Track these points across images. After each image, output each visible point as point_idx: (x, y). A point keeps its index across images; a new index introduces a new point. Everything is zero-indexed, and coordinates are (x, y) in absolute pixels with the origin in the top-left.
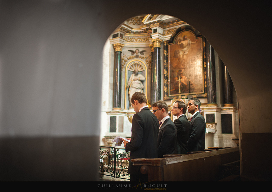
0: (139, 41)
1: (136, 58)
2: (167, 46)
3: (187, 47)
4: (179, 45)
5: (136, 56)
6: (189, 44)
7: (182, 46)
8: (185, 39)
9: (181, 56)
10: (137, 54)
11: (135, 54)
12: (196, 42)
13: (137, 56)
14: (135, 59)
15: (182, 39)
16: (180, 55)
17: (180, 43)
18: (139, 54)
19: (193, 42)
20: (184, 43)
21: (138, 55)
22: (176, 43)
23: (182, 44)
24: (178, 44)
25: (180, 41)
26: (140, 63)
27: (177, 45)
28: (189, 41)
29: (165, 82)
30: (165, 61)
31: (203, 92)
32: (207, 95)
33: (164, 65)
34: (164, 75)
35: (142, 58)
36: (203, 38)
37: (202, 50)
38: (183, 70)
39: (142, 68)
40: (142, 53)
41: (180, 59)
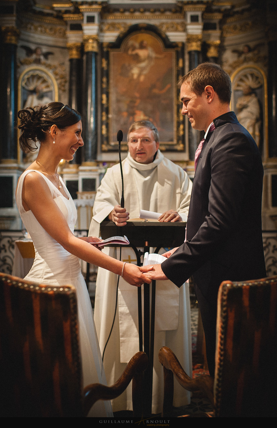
0: (41, 31)
1: (35, 65)
2: (108, 53)
3: (146, 61)
4: (132, 55)
5: (36, 60)
6: (152, 58)
7: (137, 59)
8: (142, 47)
10: (38, 57)
12: (163, 56)
13: (38, 62)
14: (34, 67)
15: (137, 45)
16: (133, 74)
17: (134, 53)
18: (42, 58)
19: (158, 56)
20: (142, 53)
21: (40, 60)
23: (137, 54)
24: (130, 52)
25: (134, 48)
26: (44, 75)
27: (128, 54)
28: (150, 53)
29: (104, 118)
30: (105, 80)
31: (175, 142)
32: (184, 147)
33: (101, 86)
34: (102, 105)
35: (49, 66)
36: (177, 52)
37: (174, 73)
38: (138, 101)
39: (48, 87)
40: (46, 55)
41: (132, 80)
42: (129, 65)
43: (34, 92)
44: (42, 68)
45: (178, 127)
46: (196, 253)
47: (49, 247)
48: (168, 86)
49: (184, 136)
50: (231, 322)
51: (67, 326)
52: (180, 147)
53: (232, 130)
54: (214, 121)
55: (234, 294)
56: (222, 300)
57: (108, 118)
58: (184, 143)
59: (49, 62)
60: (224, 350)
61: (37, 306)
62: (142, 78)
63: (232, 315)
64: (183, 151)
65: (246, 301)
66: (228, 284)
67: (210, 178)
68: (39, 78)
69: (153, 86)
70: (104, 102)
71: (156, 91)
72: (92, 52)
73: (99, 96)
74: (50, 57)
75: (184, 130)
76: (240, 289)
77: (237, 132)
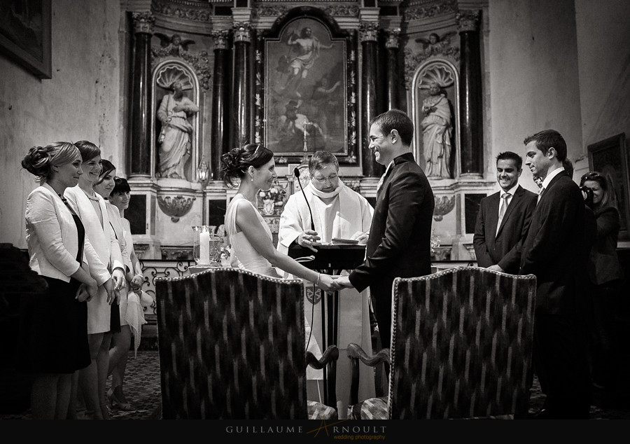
0: (180, 14)
1: (171, 57)
2: (262, 41)
3: (310, 53)
4: (292, 45)
5: (173, 50)
6: (316, 49)
7: (298, 49)
8: (305, 35)
9: (296, 72)
10: (175, 47)
11: (171, 45)
12: (331, 46)
13: (175, 53)
14: (171, 59)
15: (298, 33)
16: (294, 69)
17: (294, 43)
19: (324, 46)
20: (305, 43)
21: (178, 50)
22: (285, 40)
23: (298, 44)
24: (289, 42)
25: (295, 37)
26: (183, 69)
27: (287, 45)
28: (315, 43)
29: (258, 123)
30: (258, 76)
31: (346, 153)
32: (357, 159)
33: (255, 83)
34: (255, 106)
35: (188, 58)
36: (348, 42)
37: (345, 68)
38: (300, 102)
39: (187, 83)
40: (185, 45)
41: (292, 76)
42: (289, 58)
43: (170, 90)
44: (181, 61)
45: (350, 134)
46: (373, 266)
47: (255, 263)
48: (338, 84)
49: (357, 145)
50: (401, 304)
51: (298, 304)
52: (352, 159)
53: (408, 170)
54: (395, 159)
55: (403, 286)
56: (395, 290)
57: (262, 123)
58: (357, 154)
59: (189, 53)
60: (397, 326)
61: (279, 291)
62: (305, 74)
63: (401, 299)
64: (355, 164)
65: (410, 291)
66: (398, 279)
67: (388, 208)
68: (176, 72)
69: (319, 84)
70: (258, 103)
71: (321, 90)
72: (243, 42)
73: (251, 96)
74: (190, 46)
75: (357, 138)
76: (406, 282)
77: (412, 172)
